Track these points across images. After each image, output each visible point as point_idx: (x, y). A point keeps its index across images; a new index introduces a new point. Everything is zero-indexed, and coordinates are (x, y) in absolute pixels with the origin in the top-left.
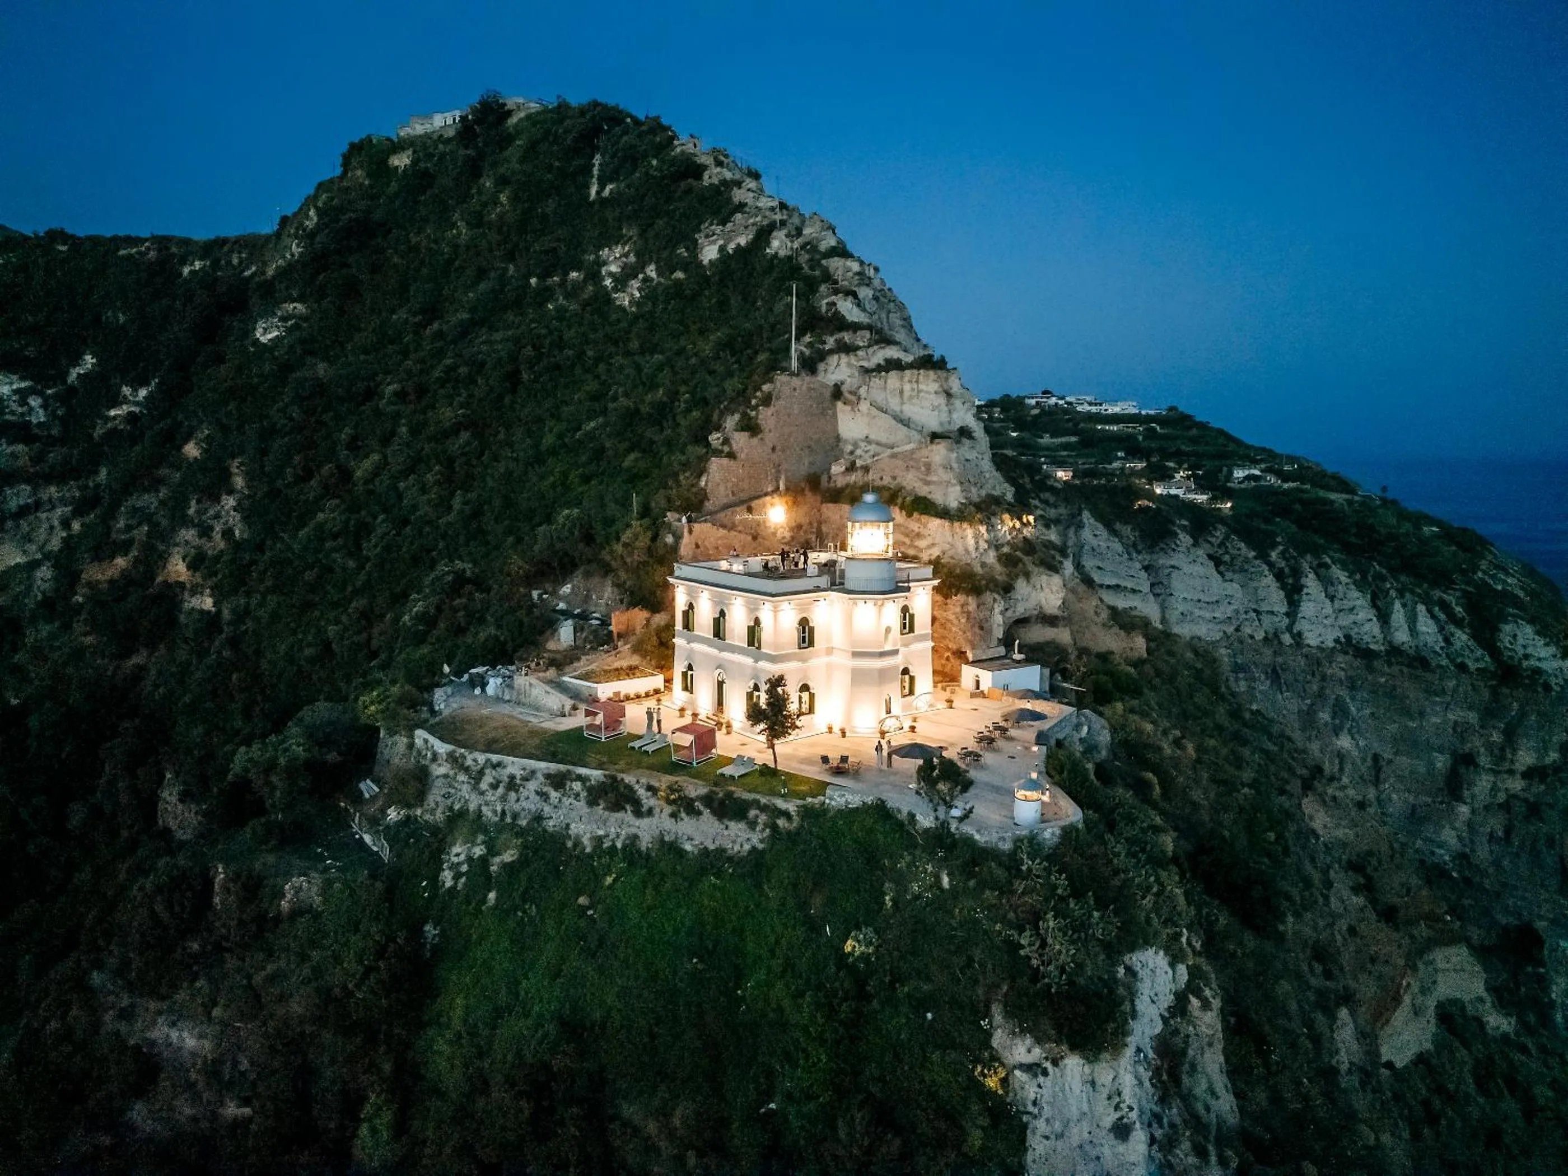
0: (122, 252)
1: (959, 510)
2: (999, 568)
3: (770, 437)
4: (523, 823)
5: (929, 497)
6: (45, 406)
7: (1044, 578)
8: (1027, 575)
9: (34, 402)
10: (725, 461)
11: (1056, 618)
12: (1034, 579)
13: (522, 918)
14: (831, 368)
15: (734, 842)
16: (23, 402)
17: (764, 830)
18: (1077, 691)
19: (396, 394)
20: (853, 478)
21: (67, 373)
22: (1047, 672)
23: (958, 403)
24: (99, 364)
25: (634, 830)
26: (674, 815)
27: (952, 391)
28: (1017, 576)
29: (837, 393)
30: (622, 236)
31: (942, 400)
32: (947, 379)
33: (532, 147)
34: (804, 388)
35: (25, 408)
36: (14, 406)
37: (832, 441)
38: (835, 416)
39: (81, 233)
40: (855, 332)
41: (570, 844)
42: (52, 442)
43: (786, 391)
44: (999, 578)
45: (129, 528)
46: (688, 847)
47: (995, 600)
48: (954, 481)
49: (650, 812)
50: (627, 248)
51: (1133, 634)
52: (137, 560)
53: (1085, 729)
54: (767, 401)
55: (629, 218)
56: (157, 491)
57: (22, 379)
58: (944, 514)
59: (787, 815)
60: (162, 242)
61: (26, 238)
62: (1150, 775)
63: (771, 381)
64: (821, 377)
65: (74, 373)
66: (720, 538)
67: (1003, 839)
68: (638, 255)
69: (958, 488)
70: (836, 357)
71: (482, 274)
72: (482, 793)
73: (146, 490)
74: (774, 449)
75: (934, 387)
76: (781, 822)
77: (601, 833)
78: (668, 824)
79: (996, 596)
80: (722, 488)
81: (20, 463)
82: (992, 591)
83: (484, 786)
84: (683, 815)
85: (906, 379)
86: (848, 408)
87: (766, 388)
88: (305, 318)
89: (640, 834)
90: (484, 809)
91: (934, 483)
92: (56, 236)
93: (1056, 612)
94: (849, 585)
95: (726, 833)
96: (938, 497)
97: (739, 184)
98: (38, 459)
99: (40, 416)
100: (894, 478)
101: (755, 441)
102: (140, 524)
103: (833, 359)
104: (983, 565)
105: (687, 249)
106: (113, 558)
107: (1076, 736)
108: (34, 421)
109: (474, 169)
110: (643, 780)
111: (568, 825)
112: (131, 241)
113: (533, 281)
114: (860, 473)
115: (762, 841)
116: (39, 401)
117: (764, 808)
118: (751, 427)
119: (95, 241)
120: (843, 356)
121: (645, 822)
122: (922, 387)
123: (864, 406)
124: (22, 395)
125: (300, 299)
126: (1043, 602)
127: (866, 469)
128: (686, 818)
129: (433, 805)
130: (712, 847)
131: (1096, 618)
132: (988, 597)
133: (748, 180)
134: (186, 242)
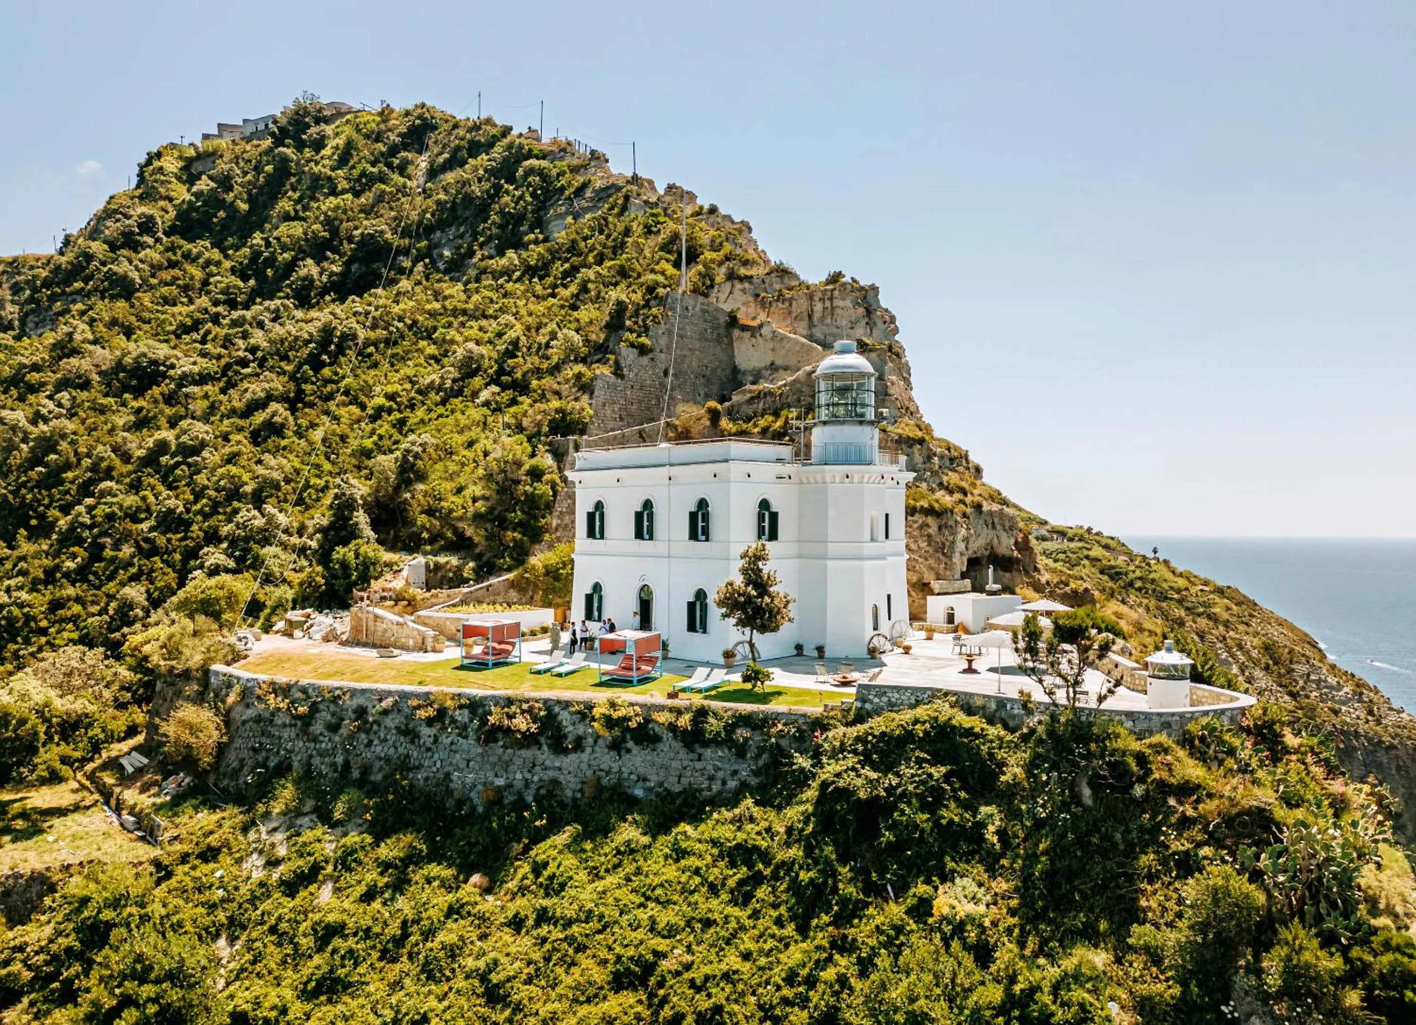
4: (378, 777)
14: (724, 295)
15: (711, 778)
17: (758, 756)
25: (551, 773)
29: (732, 321)
34: (698, 308)
37: (732, 368)
38: (732, 348)
41: (450, 803)
46: (639, 792)
50: (462, 230)
72: (315, 740)
83: (318, 728)
84: (630, 744)
86: (748, 337)
89: (562, 779)
90: (316, 761)
95: (699, 765)
111: (448, 775)
115: (756, 773)
121: (570, 761)
129: (235, 764)
130: (677, 789)
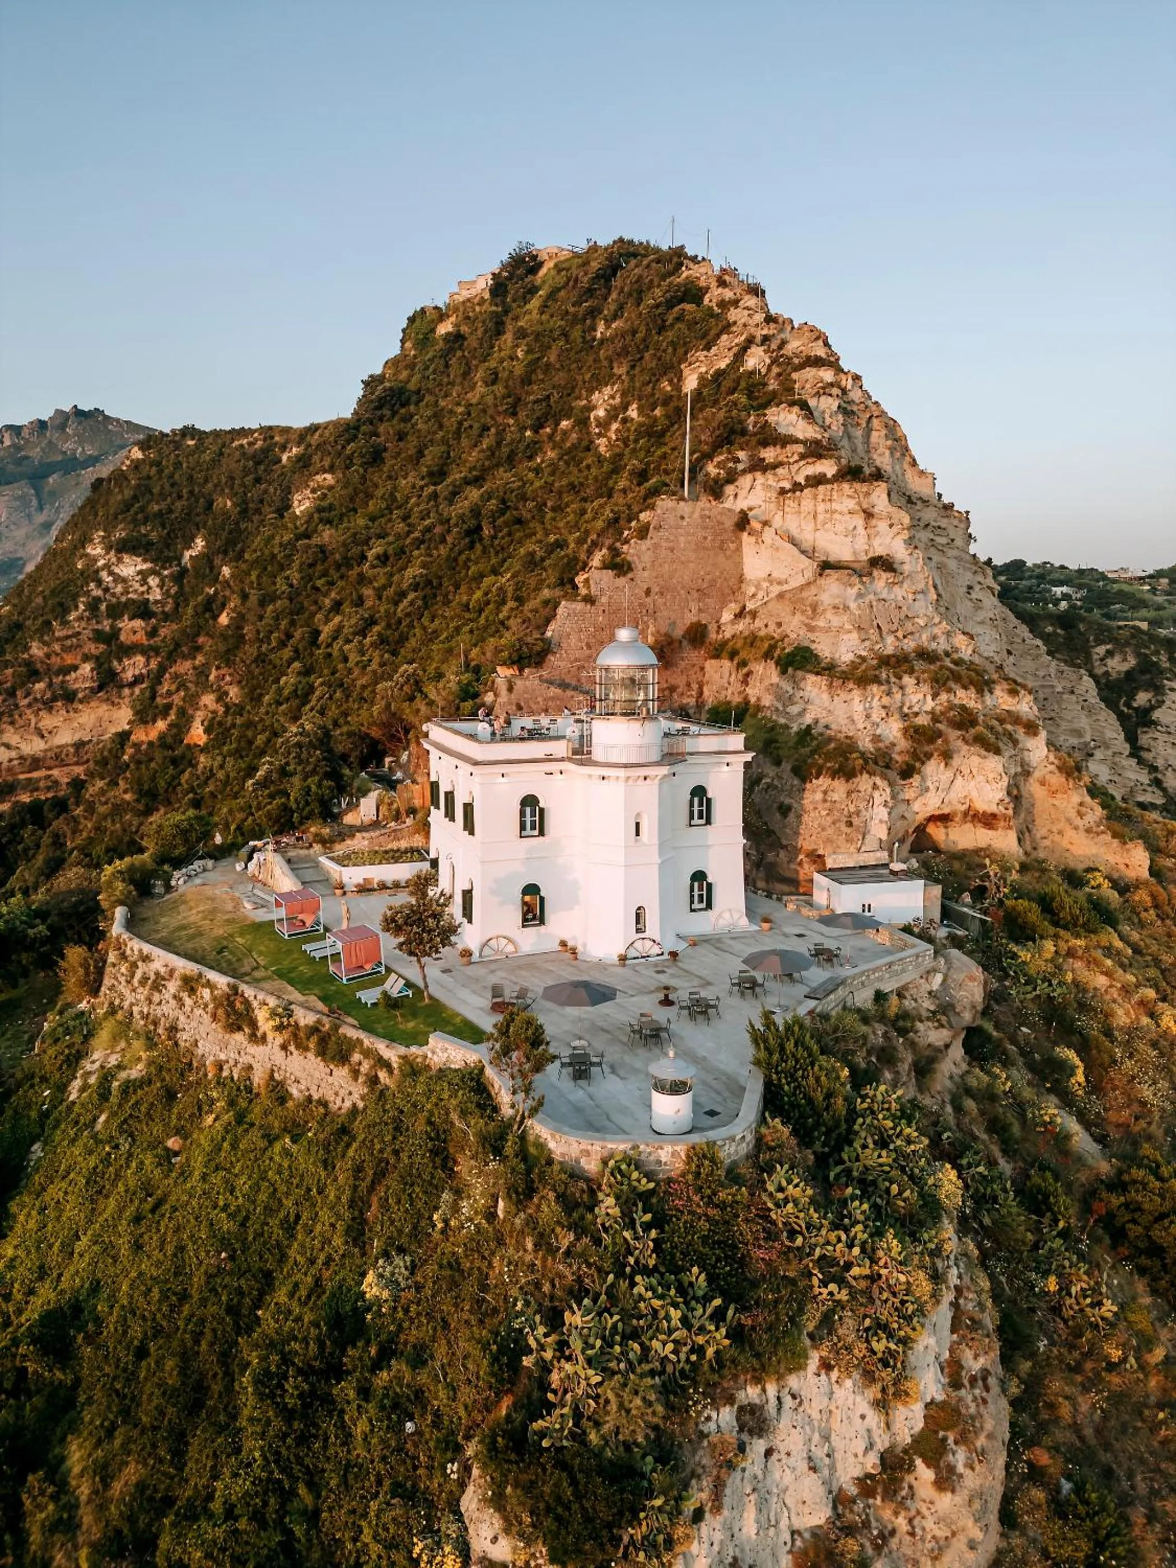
0: (236, 443)
1: (854, 666)
2: (903, 744)
3: (643, 577)
5: (813, 646)
6: (161, 586)
7: (975, 760)
8: (947, 756)
9: (153, 581)
10: (579, 606)
11: (994, 816)
12: (956, 761)
13: (109, 1154)
14: (742, 494)
15: (337, 1094)
16: (144, 582)
17: (365, 1083)
18: (983, 922)
19: (378, 557)
20: (741, 626)
21: (182, 555)
22: (937, 890)
23: (882, 526)
24: (207, 546)
25: (249, 1059)
26: (284, 1047)
27: (876, 510)
28: (929, 756)
29: (743, 522)
30: (613, 375)
31: (859, 521)
32: (868, 494)
33: (552, 295)
34: (696, 515)
35: (145, 588)
36: (137, 586)
37: (733, 581)
38: (739, 549)
39: (207, 428)
40: (783, 446)
42: (166, 617)
43: (671, 519)
44: (897, 757)
45: (169, 693)
46: (295, 1092)
47: (875, 787)
48: (848, 626)
49: (264, 1039)
50: (615, 389)
51: (1130, 845)
52: (171, 726)
53: (939, 978)
54: (643, 532)
55: (619, 355)
56: (194, 658)
57: (145, 561)
58: (828, 670)
59: (387, 1065)
60: (268, 431)
61: (163, 435)
62: (1071, 1055)
63: (652, 507)
64: (728, 504)
65: (187, 554)
66: (552, 699)
67: (587, 1153)
68: (623, 395)
69: (855, 635)
70: (749, 477)
71: (486, 428)
72: (134, 990)
73: (185, 657)
74: (648, 592)
75: (851, 504)
76: (382, 1075)
77: (222, 1057)
78: (279, 1056)
79: (878, 781)
80: (573, 640)
81: (138, 636)
82: (871, 774)
83: (136, 981)
84: (293, 1048)
85: (820, 497)
86: (753, 539)
87: (644, 516)
88: (331, 488)
89: (254, 1065)
90: (135, 1009)
91: (821, 629)
92: (188, 431)
93: (993, 808)
94: (598, 755)
95: (329, 1079)
96: (824, 649)
97: (736, 303)
98: (153, 633)
99: (156, 595)
100: (779, 625)
101: (622, 581)
102: (178, 690)
103: (746, 481)
104: (876, 739)
105: (671, 381)
106: (154, 721)
107: (925, 987)
108: (151, 598)
109: (498, 328)
110: (260, 997)
111: (197, 1042)
112: (243, 432)
113: (528, 433)
114: (748, 620)
115: (362, 1097)
116: (157, 580)
117: (367, 1053)
118: (619, 566)
119: (216, 434)
120: (758, 474)
121: (259, 1051)
122: (835, 506)
123: (768, 534)
124: (144, 575)
125: (331, 469)
126: (974, 794)
127: (754, 614)
128: (295, 1052)
129: (103, 997)
130: (316, 1096)
131: (1078, 821)
132: (864, 782)
133: (747, 297)
134: (286, 430)
